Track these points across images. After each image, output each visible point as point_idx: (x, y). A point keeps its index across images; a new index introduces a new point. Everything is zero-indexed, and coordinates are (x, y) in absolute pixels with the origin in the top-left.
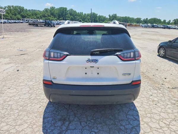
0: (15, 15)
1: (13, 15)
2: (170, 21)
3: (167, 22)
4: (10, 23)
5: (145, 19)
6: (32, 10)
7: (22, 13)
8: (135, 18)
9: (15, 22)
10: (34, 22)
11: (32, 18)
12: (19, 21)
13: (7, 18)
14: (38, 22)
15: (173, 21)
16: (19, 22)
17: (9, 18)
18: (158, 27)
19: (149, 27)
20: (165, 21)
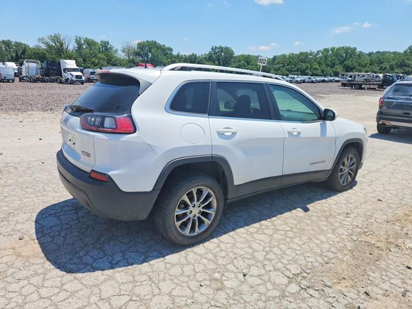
0: (333, 66)
1: (327, 65)
4: (312, 82)
6: (378, 52)
7: (348, 62)
9: (323, 81)
10: (366, 80)
11: (367, 72)
12: (332, 78)
13: (315, 72)
14: (377, 79)
16: (331, 81)
17: (319, 72)
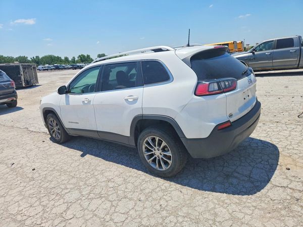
2: (74, 58)
3: (70, 59)
5: (33, 58)
8: (15, 57)
15: (78, 57)
18: (65, 69)
19: (51, 70)
20: (66, 59)
